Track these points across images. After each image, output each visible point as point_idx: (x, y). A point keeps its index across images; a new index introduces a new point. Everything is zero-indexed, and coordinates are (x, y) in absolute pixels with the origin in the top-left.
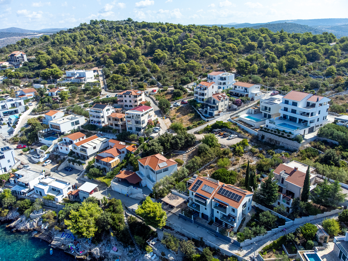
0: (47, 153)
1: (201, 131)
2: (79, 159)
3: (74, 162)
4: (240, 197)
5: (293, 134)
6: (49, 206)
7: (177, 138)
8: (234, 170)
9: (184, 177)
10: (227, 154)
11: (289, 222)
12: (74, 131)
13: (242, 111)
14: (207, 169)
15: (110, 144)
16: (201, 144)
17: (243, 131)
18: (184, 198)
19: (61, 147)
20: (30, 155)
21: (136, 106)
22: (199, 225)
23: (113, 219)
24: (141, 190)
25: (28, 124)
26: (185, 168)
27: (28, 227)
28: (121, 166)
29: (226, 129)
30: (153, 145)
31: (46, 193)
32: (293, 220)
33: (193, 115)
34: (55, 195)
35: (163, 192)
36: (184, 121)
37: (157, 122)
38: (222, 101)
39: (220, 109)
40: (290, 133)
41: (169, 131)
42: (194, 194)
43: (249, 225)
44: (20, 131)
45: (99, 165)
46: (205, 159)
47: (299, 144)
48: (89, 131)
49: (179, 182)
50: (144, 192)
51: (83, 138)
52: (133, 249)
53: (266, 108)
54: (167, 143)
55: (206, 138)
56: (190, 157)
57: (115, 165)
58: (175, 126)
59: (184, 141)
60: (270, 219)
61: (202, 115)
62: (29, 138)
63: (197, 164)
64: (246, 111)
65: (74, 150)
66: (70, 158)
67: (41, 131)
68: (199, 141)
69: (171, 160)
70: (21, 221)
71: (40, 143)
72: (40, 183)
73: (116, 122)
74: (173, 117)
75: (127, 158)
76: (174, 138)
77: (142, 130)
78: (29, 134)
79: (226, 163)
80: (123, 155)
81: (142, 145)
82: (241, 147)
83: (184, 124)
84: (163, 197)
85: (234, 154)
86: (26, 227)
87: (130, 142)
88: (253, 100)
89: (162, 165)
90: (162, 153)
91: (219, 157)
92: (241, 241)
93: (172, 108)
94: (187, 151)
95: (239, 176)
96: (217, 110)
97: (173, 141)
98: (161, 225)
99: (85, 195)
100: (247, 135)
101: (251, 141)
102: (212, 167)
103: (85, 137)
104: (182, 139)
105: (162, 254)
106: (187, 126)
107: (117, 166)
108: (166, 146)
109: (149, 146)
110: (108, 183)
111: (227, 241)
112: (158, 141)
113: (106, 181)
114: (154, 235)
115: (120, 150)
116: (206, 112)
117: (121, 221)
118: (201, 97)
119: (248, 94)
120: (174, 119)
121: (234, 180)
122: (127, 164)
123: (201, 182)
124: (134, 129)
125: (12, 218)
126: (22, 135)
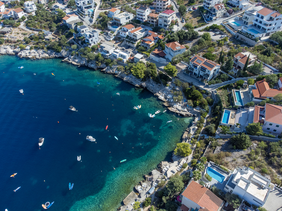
0: (114, 36)
1: (202, 30)
2: (132, 40)
3: (129, 42)
4: (214, 66)
5: (254, 36)
6: (120, 64)
7: (188, 33)
8: (215, 54)
9: (188, 55)
10: (214, 45)
11: (233, 79)
12: (127, 24)
13: (231, 18)
14: (201, 52)
15: (149, 33)
16: (200, 38)
17: (228, 32)
18: (187, 65)
19: (122, 32)
20: (105, 36)
21: (164, 8)
22: (192, 77)
23: (152, 72)
24: (166, 60)
25: (100, 16)
26: (189, 51)
27: (111, 72)
28: (155, 47)
29: (218, 29)
30: (174, 36)
31: (118, 57)
32: (236, 78)
33: (200, 18)
34: (123, 59)
35: (177, 61)
36: (194, 21)
37: (177, 21)
38: (220, 10)
39: (217, 16)
40: (253, 36)
41: (183, 28)
42: (192, 63)
43: (215, 79)
44: (96, 21)
45: (143, 45)
46: (201, 47)
47: (255, 42)
48: (136, 24)
49: (185, 57)
50: (167, 61)
51: (133, 28)
52: (160, 85)
53: (246, 18)
54: (182, 36)
55: (204, 35)
56: (194, 45)
57: (152, 46)
58: (187, 25)
59: (191, 35)
60: (225, 77)
61: (205, 19)
62: (102, 25)
63: (196, 49)
64: (234, 18)
65: (129, 35)
66: (127, 39)
67: (109, 22)
68: (200, 36)
69: (183, 45)
70: (108, 69)
71: (108, 29)
72: (114, 52)
73: (152, 20)
74: (187, 19)
75: (158, 42)
76: (186, 33)
77: (168, 27)
78: (102, 23)
79: (212, 50)
80: (157, 40)
81: (167, 35)
82: (222, 42)
83: (193, 24)
84: (176, 64)
85: (218, 45)
86: (110, 72)
87: (160, 33)
88: (242, 10)
89: (178, 48)
90: (178, 41)
91: (209, 46)
92: (210, 85)
93: (187, 12)
94: (192, 42)
95: (217, 57)
96: (216, 16)
97: (185, 35)
98: (174, 75)
99: (137, 60)
100: (229, 34)
101: (230, 38)
102: (204, 51)
103: (134, 28)
104: (190, 34)
105: (173, 87)
106: (195, 26)
107: (153, 47)
108: (181, 37)
109: (171, 37)
110: (148, 55)
111: (203, 84)
112: (177, 34)
113: (147, 54)
114: (170, 80)
115: (154, 37)
116: (208, 17)
117: (155, 73)
118: (208, 6)
119: (239, 6)
120: (187, 20)
121: (214, 59)
122: (158, 46)
123: (197, 58)
124: (163, 25)
125: (103, 67)
126: (98, 23)
